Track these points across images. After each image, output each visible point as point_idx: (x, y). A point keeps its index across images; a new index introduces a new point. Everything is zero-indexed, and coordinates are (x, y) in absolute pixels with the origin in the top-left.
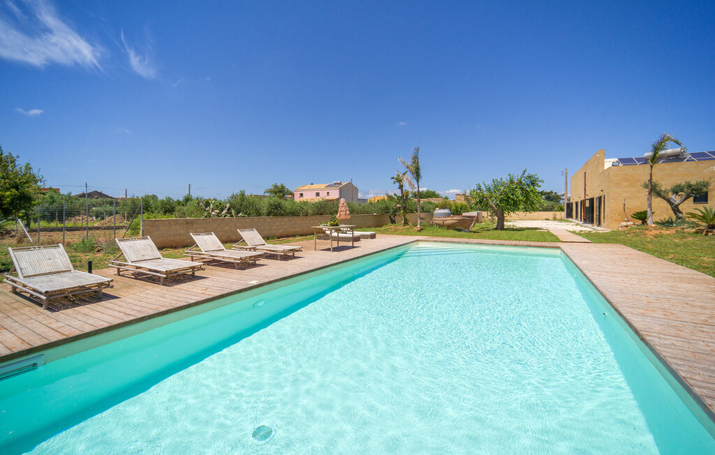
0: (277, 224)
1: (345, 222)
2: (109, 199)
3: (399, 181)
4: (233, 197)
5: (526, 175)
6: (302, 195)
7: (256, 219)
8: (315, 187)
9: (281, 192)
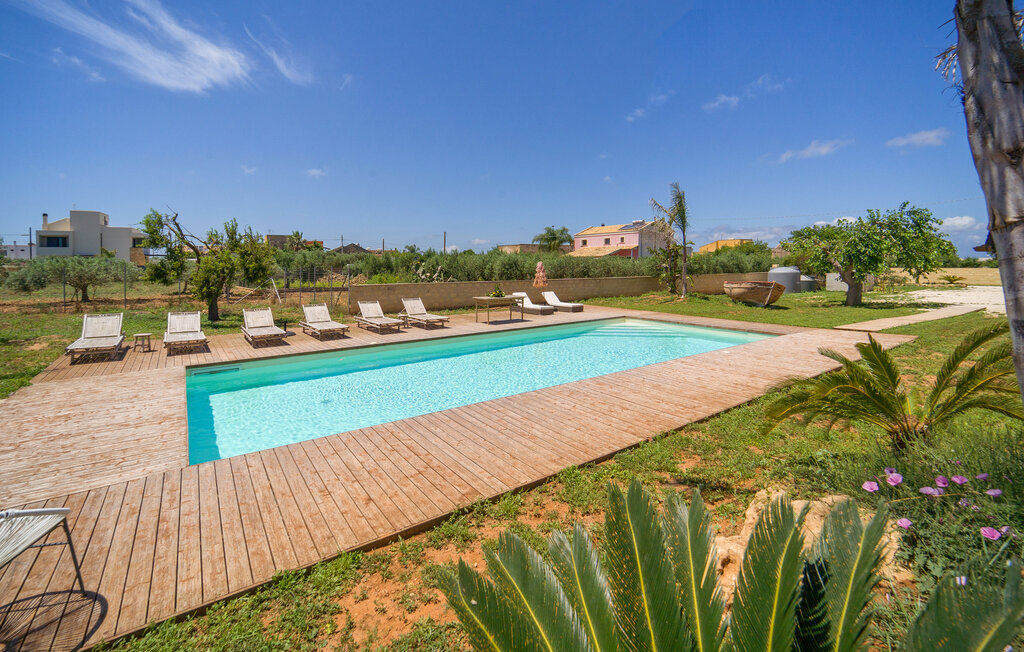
5: (908, 208)
6: (585, 243)
8: (606, 229)
9: (554, 239)
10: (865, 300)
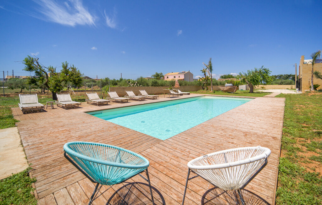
0: (154, 89)
1: (178, 88)
2: (91, 80)
3: (205, 72)
4: (138, 79)
5: (263, 68)
6: (168, 77)
7: (146, 87)
8: (173, 73)
9: (158, 76)
10: (254, 91)
